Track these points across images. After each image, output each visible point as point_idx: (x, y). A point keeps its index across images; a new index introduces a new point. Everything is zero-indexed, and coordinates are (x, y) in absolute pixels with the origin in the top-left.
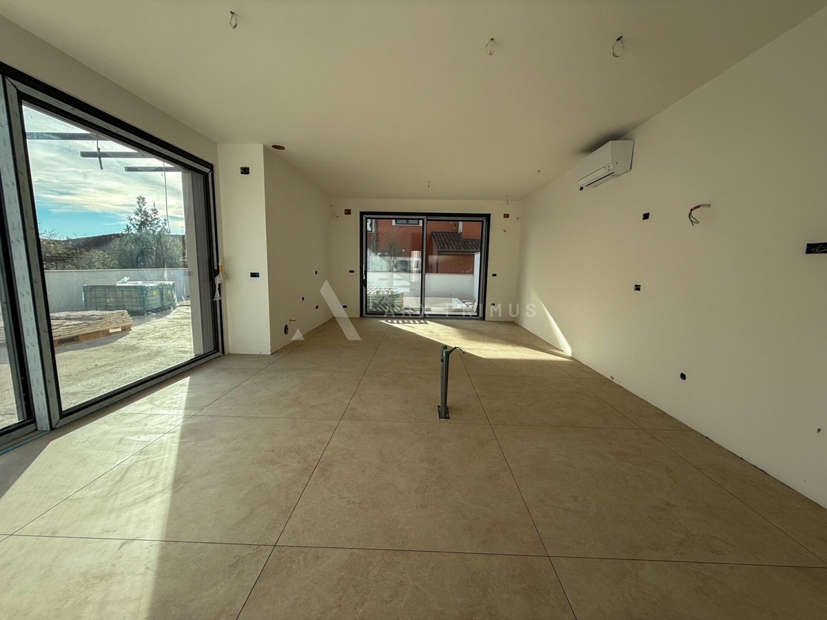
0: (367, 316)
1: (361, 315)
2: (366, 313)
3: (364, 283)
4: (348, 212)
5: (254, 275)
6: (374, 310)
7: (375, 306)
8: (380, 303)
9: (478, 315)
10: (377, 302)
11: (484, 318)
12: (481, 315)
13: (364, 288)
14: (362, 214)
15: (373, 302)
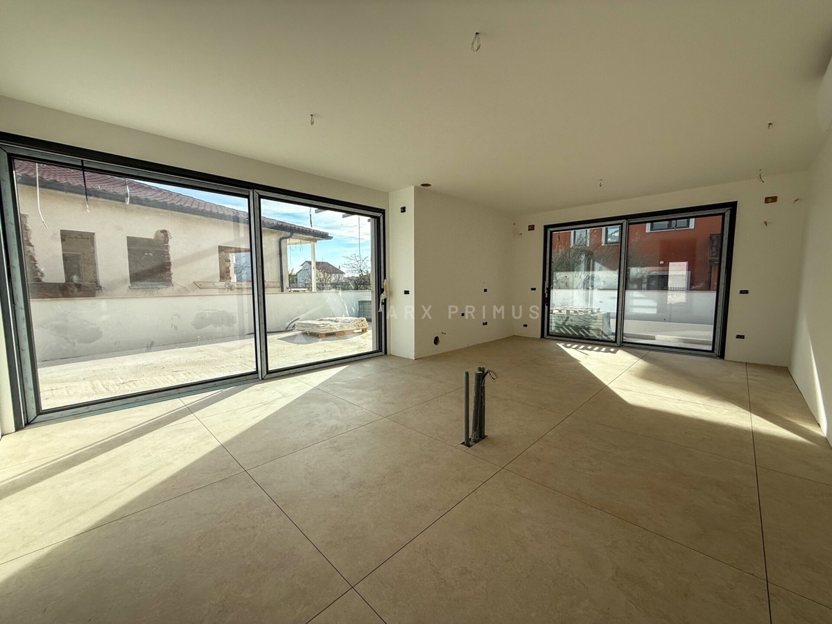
0: (548, 337)
1: (542, 336)
2: (548, 334)
3: (546, 301)
4: (532, 228)
5: (407, 292)
6: (557, 331)
7: (558, 327)
8: (564, 324)
9: (713, 351)
10: (561, 322)
11: (722, 356)
12: (717, 351)
13: (546, 307)
14: (546, 227)
15: (556, 323)
